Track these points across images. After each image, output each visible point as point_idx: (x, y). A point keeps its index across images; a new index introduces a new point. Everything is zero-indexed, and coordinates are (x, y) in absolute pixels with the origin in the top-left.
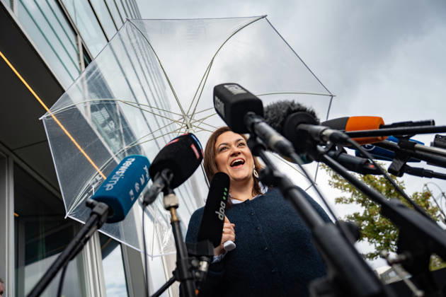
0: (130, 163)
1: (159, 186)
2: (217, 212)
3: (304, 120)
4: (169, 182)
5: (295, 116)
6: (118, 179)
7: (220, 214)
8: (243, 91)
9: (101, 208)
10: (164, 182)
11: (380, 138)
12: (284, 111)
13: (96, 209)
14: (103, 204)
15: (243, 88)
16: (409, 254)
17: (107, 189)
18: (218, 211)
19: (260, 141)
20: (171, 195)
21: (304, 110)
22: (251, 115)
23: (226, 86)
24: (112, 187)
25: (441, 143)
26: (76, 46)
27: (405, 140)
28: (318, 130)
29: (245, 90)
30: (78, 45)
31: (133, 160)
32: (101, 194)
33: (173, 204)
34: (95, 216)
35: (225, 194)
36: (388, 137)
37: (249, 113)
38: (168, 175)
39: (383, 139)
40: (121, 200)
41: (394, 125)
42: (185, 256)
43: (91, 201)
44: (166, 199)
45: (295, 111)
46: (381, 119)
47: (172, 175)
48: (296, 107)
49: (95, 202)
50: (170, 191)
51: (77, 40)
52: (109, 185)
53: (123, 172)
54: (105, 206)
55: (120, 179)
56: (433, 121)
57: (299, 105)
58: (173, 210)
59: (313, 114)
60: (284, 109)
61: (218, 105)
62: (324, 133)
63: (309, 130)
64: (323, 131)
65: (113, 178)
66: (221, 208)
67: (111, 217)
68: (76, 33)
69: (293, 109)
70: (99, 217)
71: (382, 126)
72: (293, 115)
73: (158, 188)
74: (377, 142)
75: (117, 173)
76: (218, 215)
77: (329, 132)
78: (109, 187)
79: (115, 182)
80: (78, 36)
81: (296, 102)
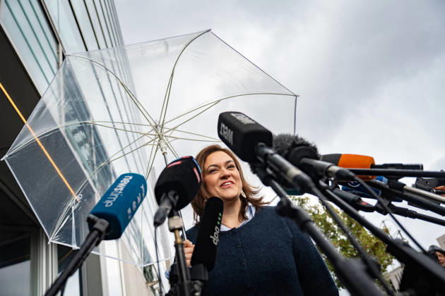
0: (128, 181)
1: (167, 207)
2: (211, 237)
3: (307, 154)
4: (175, 204)
5: (299, 150)
6: (117, 196)
7: (214, 239)
8: (251, 122)
9: (102, 225)
10: (172, 203)
11: (370, 177)
12: (289, 144)
13: (97, 226)
14: (104, 221)
15: (250, 119)
16: (413, 292)
17: (106, 206)
18: (213, 235)
19: (269, 171)
20: (176, 217)
21: (307, 145)
22: (262, 146)
23: (233, 115)
24: (112, 204)
25: (422, 186)
26: (56, 54)
27: (394, 181)
28: (324, 166)
29: (253, 121)
30: (58, 53)
31: (131, 178)
32: (101, 210)
33: (177, 227)
34: (96, 232)
35: (219, 219)
36: (377, 177)
37: (260, 144)
38: (174, 196)
39: (373, 178)
40: (120, 218)
41: (385, 166)
42: (187, 279)
43: (92, 216)
44: (171, 220)
45: (299, 145)
46: (372, 159)
47: (177, 197)
48: (300, 142)
49: (96, 218)
50: (175, 213)
51: (58, 48)
52: (108, 202)
53: (122, 189)
54: (106, 223)
55: (119, 196)
56: (422, 166)
57: (302, 139)
58: (177, 232)
59: (315, 149)
60: (288, 142)
61: (225, 133)
62: (330, 169)
63: (313, 164)
64: (329, 167)
65: (112, 194)
66: (215, 233)
67: (108, 234)
68: (57, 41)
69: (297, 143)
70: (100, 233)
71: (373, 166)
72: (297, 148)
73: (167, 209)
74: (368, 180)
75: (116, 189)
76: (212, 239)
77: (335, 168)
78: (109, 203)
79: (115, 199)
80: (60, 45)
81: (299, 137)
